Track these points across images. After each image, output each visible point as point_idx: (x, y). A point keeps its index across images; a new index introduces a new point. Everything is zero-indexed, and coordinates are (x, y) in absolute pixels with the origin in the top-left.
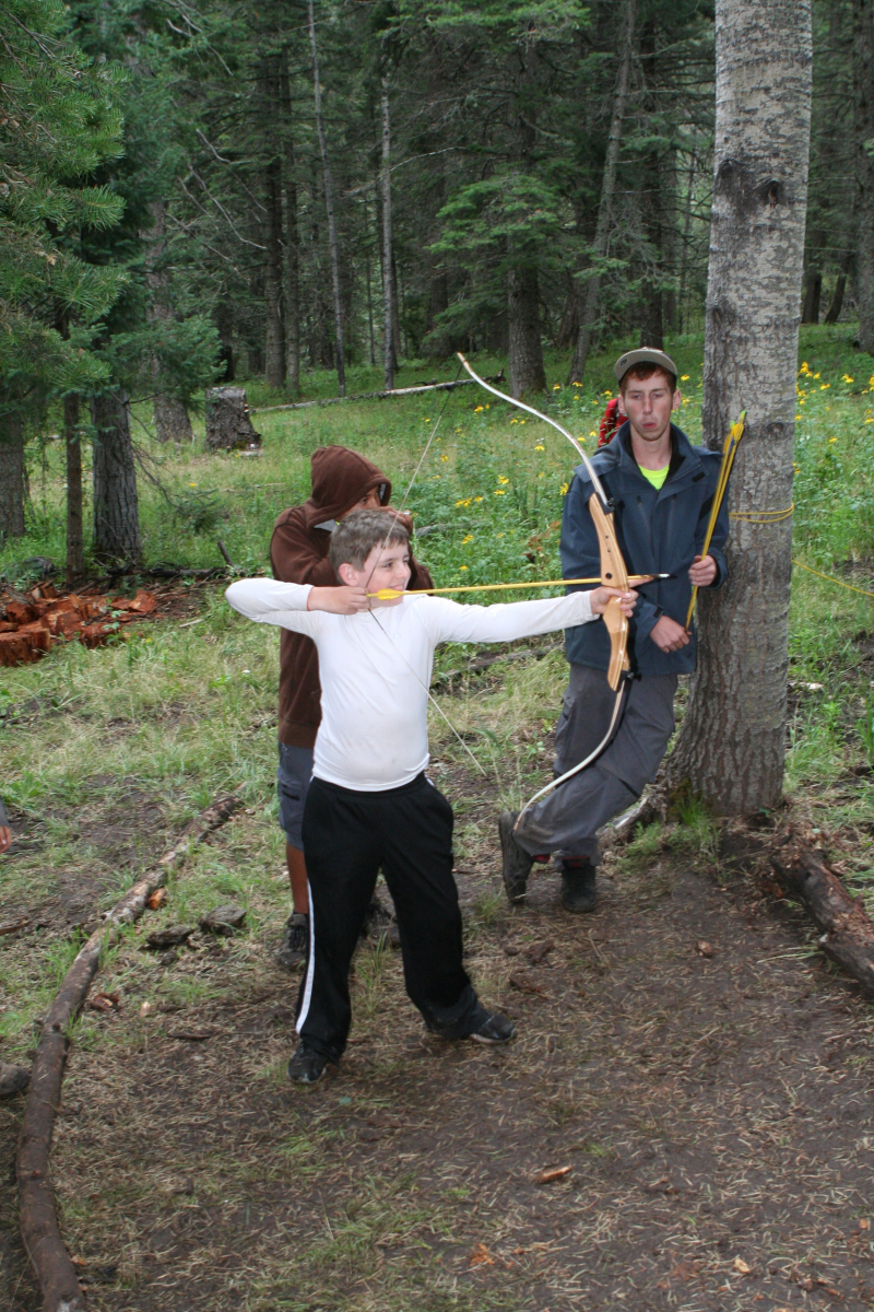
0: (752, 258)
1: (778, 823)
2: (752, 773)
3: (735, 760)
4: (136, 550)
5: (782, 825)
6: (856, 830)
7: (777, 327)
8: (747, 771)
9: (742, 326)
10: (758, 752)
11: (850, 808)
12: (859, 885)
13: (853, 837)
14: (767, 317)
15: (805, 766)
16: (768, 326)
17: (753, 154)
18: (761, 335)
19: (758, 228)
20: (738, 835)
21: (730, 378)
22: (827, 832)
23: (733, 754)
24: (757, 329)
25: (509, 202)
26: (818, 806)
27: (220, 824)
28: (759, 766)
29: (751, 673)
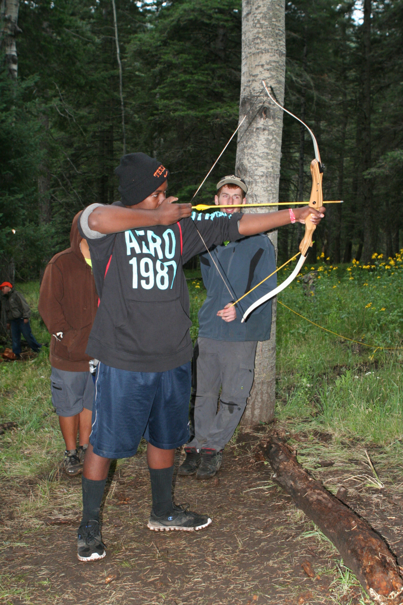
0: (255, 143)
1: (268, 429)
5: (271, 430)
6: (308, 434)
7: (267, 177)
8: (254, 402)
9: (250, 176)
11: (307, 425)
12: (303, 455)
13: (305, 436)
14: (262, 172)
16: (262, 176)
17: (255, 94)
18: (259, 180)
19: (257, 129)
20: (247, 434)
22: (293, 434)
25: (204, 194)
26: (290, 423)
28: (260, 400)
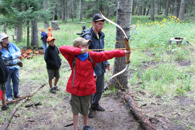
0: (124, 2)
1: (126, 91)
2: (122, 83)
3: (120, 81)
4: (38, 45)
6: (138, 92)
7: (128, 13)
9: (122, 12)
10: (123, 79)
11: (138, 89)
12: (137, 101)
13: (137, 93)
14: (126, 11)
15: (132, 82)
16: (126, 12)
18: (125, 14)
20: (119, 92)
21: (120, 21)
22: (134, 92)
23: (119, 79)
24: (125, 13)
26: (133, 88)
27: (42, 87)
28: (123, 82)
29: (122, 67)
